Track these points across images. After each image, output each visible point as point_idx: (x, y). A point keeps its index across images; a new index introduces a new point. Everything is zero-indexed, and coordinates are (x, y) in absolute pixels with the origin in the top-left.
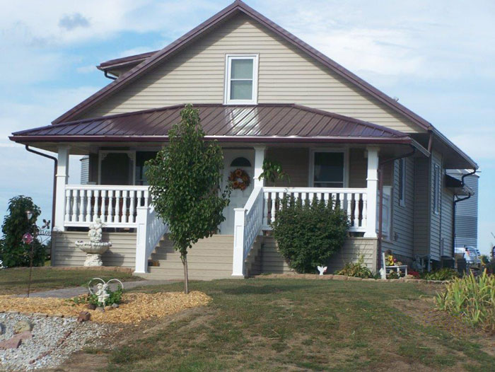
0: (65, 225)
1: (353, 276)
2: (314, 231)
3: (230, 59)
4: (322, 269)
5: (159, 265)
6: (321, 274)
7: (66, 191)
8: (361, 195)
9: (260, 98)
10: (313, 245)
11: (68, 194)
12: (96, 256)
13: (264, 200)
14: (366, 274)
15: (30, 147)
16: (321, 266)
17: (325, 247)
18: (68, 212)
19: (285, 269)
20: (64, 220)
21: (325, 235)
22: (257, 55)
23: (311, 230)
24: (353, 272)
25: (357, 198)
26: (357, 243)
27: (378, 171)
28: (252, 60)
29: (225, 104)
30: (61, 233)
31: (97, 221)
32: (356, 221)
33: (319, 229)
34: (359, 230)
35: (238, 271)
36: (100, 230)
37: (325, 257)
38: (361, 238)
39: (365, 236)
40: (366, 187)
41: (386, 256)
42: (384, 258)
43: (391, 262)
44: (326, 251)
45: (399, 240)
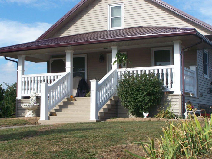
0: (22, 96)
1: (163, 118)
2: (139, 92)
3: (110, 7)
4: (146, 114)
5: (56, 115)
6: (145, 117)
7: (22, 78)
8: (171, 69)
9: (125, 25)
10: (139, 100)
11: (23, 80)
12: (31, 111)
13: (118, 76)
14: (172, 116)
15: (7, 58)
16: (145, 113)
17: (146, 101)
18: (23, 89)
19: (130, 115)
20: (22, 93)
21: (145, 94)
22: (123, 3)
23: (138, 91)
24: (163, 116)
25: (169, 71)
26: (169, 98)
27: (180, 54)
28: (121, 6)
29: (108, 30)
30: (20, 100)
31: (33, 93)
32: (169, 85)
33: (142, 90)
34: (171, 90)
35: (93, 117)
36: (35, 97)
37: (147, 107)
38: (172, 95)
39: (174, 93)
40: (173, 64)
41: (187, 105)
42: (186, 106)
43: (190, 108)
44: (148, 103)
45: (203, 96)
